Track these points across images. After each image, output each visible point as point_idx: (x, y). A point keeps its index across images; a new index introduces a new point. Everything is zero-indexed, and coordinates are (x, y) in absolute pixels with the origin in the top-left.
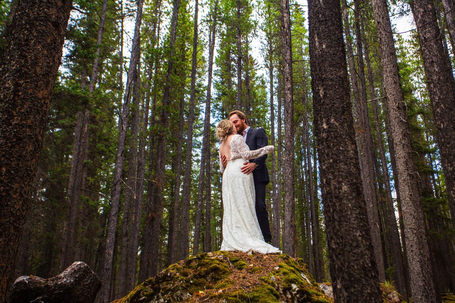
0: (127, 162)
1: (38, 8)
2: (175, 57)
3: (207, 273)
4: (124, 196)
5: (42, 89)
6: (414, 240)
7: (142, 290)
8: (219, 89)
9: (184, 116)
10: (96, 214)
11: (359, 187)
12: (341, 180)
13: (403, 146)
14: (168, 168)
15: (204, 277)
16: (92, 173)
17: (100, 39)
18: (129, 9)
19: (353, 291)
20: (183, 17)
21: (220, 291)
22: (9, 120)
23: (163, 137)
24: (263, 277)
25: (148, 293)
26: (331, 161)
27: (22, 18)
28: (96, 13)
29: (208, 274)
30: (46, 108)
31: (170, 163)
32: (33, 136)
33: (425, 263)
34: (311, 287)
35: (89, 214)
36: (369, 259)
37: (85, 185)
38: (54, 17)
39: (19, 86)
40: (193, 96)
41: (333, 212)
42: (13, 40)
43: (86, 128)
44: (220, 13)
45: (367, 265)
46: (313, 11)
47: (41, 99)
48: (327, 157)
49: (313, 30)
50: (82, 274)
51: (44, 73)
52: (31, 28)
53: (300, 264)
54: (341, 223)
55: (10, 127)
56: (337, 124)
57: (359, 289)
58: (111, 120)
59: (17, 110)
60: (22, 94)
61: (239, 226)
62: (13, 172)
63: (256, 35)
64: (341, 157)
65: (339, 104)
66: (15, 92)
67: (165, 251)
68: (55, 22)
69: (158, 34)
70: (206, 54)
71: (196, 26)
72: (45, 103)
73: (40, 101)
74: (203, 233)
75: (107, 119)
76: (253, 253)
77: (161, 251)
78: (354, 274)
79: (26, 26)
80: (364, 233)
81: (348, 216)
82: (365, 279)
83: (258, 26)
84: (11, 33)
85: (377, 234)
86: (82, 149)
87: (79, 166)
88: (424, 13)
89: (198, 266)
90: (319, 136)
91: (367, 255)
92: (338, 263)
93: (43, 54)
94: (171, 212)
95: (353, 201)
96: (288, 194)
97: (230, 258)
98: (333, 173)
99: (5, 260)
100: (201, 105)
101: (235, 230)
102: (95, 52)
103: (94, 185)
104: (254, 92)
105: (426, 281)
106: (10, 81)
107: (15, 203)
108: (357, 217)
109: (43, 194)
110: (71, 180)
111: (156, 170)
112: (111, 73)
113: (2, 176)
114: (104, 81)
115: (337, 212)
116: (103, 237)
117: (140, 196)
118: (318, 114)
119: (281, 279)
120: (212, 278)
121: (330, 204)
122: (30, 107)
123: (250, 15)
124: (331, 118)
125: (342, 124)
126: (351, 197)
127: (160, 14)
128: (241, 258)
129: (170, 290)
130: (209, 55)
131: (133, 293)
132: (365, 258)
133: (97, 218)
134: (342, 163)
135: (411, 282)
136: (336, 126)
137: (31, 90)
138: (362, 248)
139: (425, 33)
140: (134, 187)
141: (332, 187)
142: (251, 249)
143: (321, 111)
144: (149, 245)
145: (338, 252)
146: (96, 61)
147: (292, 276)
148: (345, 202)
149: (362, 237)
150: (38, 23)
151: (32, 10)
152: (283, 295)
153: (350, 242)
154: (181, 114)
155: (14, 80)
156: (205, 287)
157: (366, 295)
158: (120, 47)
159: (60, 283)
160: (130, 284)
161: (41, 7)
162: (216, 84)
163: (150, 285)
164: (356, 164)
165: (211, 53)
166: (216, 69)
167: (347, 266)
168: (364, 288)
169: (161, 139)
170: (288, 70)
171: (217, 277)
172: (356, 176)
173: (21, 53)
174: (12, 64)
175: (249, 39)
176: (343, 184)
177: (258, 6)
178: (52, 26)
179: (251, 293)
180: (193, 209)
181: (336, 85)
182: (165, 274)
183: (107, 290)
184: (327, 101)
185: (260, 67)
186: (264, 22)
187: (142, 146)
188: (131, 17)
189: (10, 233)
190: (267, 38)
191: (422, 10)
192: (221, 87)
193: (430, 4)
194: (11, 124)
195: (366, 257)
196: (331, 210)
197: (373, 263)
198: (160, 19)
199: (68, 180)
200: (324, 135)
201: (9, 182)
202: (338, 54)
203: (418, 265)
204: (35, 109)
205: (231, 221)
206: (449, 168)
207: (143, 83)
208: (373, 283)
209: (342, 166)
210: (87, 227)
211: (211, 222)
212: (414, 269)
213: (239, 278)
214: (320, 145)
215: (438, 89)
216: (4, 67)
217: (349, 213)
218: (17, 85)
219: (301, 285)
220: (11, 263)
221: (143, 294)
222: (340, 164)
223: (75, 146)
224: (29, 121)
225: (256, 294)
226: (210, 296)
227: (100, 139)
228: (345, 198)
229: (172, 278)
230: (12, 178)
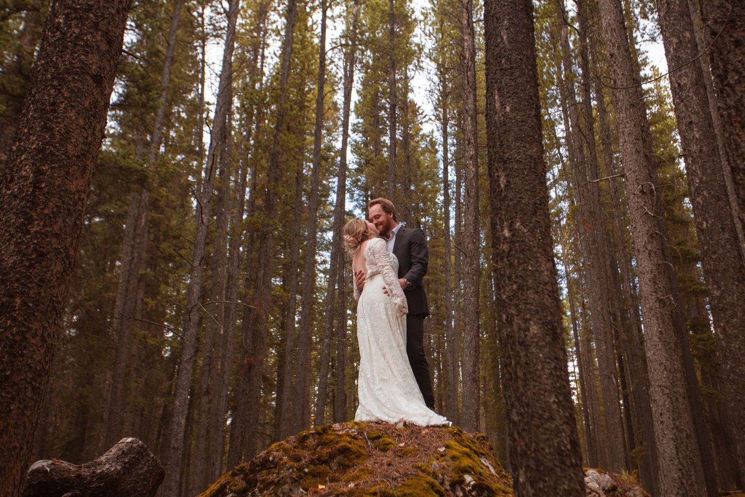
0: (210, 273)
1: (71, 54)
2: (288, 106)
3: (331, 457)
4: (204, 328)
5: (76, 178)
6: (664, 405)
7: (228, 483)
8: (360, 155)
9: (303, 199)
10: (158, 358)
11: (556, 328)
12: (528, 316)
13: (649, 254)
14: (277, 282)
15: (325, 462)
16: (152, 290)
17: (167, 76)
18: (214, 26)
19: (541, 486)
20: (302, 39)
21: (352, 485)
22: (26, 226)
23: (267, 234)
24: (420, 464)
25: (238, 488)
26: (515, 287)
27: (46, 71)
28: (160, 34)
29: (333, 459)
30: (82, 207)
31: (279, 275)
32: (61, 250)
33: (682, 443)
34: (496, 480)
35: (148, 357)
36: (568, 439)
37: (142, 311)
38: (94, 67)
39: (41, 174)
40: (317, 165)
41: (516, 365)
42: (33, 104)
43: (143, 220)
44: (362, 33)
45: (565, 447)
46: (493, 54)
47: (74, 194)
48: (509, 280)
49: (491, 82)
50: (134, 457)
51: (79, 153)
52: (59, 85)
53: (480, 443)
54: (527, 382)
55: (28, 236)
56: (525, 231)
57: (552, 483)
58: (185, 205)
59: (39, 210)
60: (46, 186)
61: (385, 377)
62: (31, 305)
63: (421, 67)
64: (530, 282)
65: (529, 199)
66: (36, 184)
67: (271, 419)
68: (96, 76)
69: (262, 66)
70: (339, 98)
71: (323, 53)
72: (79, 199)
73: (72, 196)
74: (333, 390)
75: (178, 203)
76: (405, 424)
77: (264, 420)
78: (545, 460)
79: (53, 81)
80: (561, 398)
81: (538, 373)
82: (561, 469)
83: (423, 53)
84: (30, 94)
85: (612, 393)
86: (136, 255)
87: (132, 282)
88: (679, 45)
89: (318, 445)
90: (497, 249)
91: (565, 432)
92: (522, 444)
93: (77, 125)
94: (281, 356)
95: (547, 350)
96: (468, 327)
97: (368, 432)
98: (516, 306)
99: (18, 438)
100: (330, 180)
101: (379, 385)
102: (159, 97)
103: (156, 311)
104: (417, 160)
105: (684, 471)
106: (27, 167)
107: (34, 351)
108: (552, 374)
109: (73, 325)
110: (119, 303)
111: (256, 288)
112: (184, 128)
113: (15, 311)
114: (172, 141)
115: (521, 366)
116: (170, 395)
117: (231, 329)
118: (497, 214)
119: (448, 466)
120: (340, 464)
121: (512, 353)
122: (57, 206)
123: (411, 35)
124: (515, 220)
125: (532, 231)
126: (544, 343)
127: (266, 32)
128: (386, 433)
129: (272, 483)
130: (343, 99)
131: (214, 487)
132: (562, 436)
133: (160, 364)
134: (531, 291)
135: (660, 472)
136: (524, 233)
137: (60, 180)
138: (558, 421)
139: (680, 77)
140: (221, 316)
141: (515, 328)
142: (402, 419)
143: (501, 209)
144: (245, 409)
145: (521, 428)
146: (160, 112)
147: (466, 462)
148: (534, 351)
149: (558, 404)
150: (70, 78)
151: (62, 57)
152: (451, 493)
153: (540, 412)
154: (298, 196)
155: (33, 164)
156: (327, 479)
157: (561, 493)
158: (200, 86)
159: (99, 471)
160: (213, 473)
161: (76, 52)
162: (356, 146)
163: (242, 476)
164: (553, 292)
165: (347, 97)
166: (356, 121)
167: (535, 449)
168: (559, 482)
169: (264, 238)
170: (469, 127)
171: (347, 463)
172: (552, 310)
173: (46, 123)
174: (31, 141)
175: (409, 74)
176: (532, 323)
177: (423, 21)
178: (91, 81)
179: (399, 489)
180: (316, 350)
181: (525, 169)
182: (265, 457)
183: (176, 482)
184: (511, 195)
185: (427, 118)
186: (434, 46)
187: (234, 248)
188: (217, 39)
189: (27, 396)
190: (439, 73)
191: (675, 40)
192: (363, 151)
193: (687, 30)
194: (29, 232)
195: (564, 434)
196: (513, 363)
197: (575, 444)
198: (264, 41)
199: (114, 302)
200: (505, 247)
201: (25, 320)
202: (529, 122)
203: (672, 445)
204: (64, 209)
205: (372, 371)
206: (715, 292)
207: (236, 144)
208: (572, 475)
209: (531, 296)
210: (143, 380)
211: (346, 371)
212: (664, 451)
213: (382, 464)
214: (499, 261)
215: (700, 167)
216: (20, 146)
217: (539, 368)
218: (38, 172)
219: (479, 476)
220: (28, 442)
221: (230, 489)
222: (528, 292)
223: (125, 247)
224: (56, 228)
225: (407, 491)
226: (335, 493)
227: (166, 237)
228: (535, 344)
229: (276, 465)
230: (30, 313)
